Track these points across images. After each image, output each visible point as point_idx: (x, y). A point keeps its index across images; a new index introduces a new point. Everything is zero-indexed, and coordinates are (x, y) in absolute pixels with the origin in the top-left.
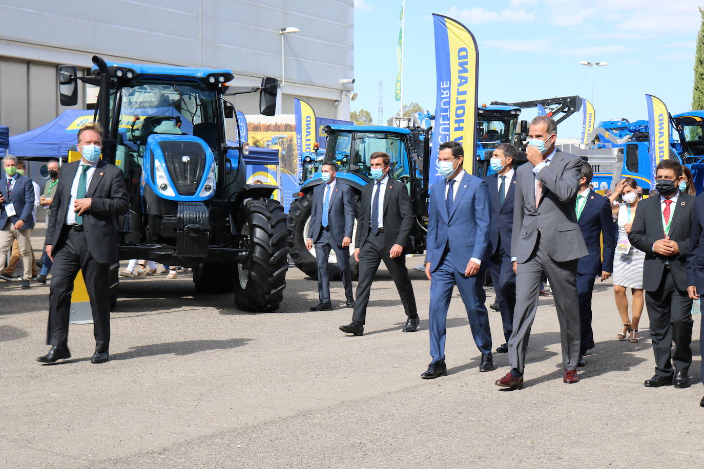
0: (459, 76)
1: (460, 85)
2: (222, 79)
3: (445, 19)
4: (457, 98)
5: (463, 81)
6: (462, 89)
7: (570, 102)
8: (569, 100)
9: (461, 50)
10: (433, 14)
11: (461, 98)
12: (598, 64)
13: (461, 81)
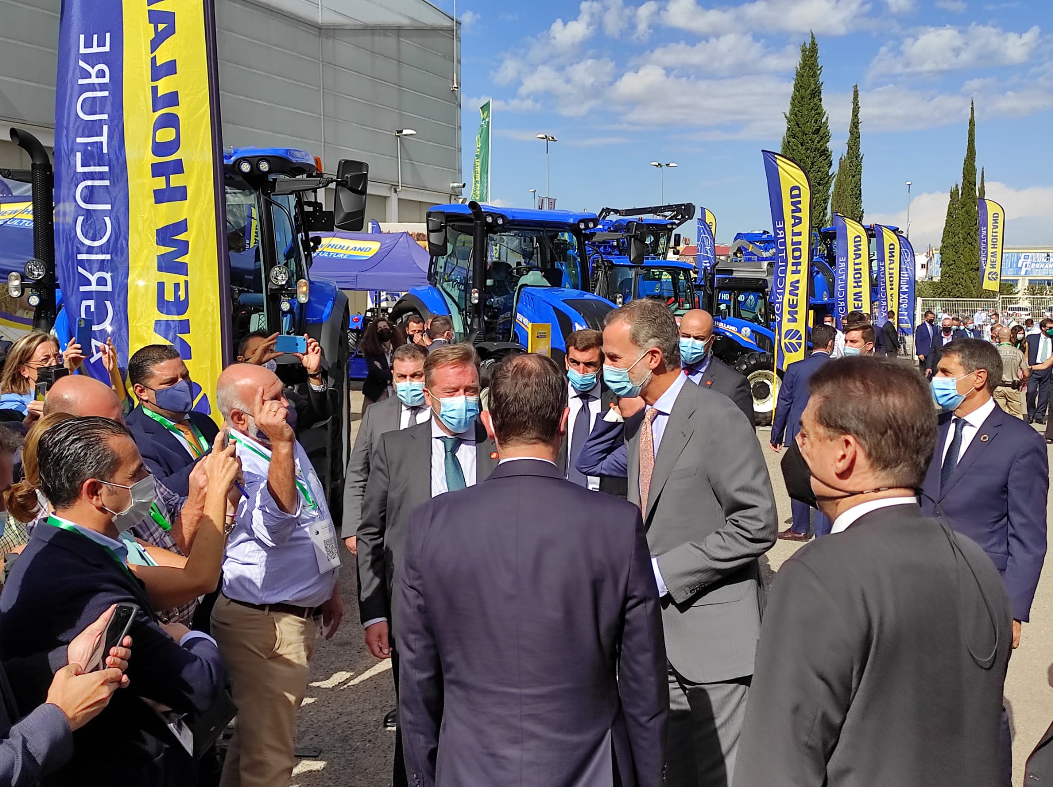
0: (792, 216)
1: (793, 225)
2: (591, 225)
3: (776, 156)
4: (792, 239)
5: (797, 221)
6: (796, 229)
7: (684, 209)
8: (683, 207)
9: (793, 189)
10: (763, 151)
11: (796, 239)
12: (669, 165)
13: (795, 221)
